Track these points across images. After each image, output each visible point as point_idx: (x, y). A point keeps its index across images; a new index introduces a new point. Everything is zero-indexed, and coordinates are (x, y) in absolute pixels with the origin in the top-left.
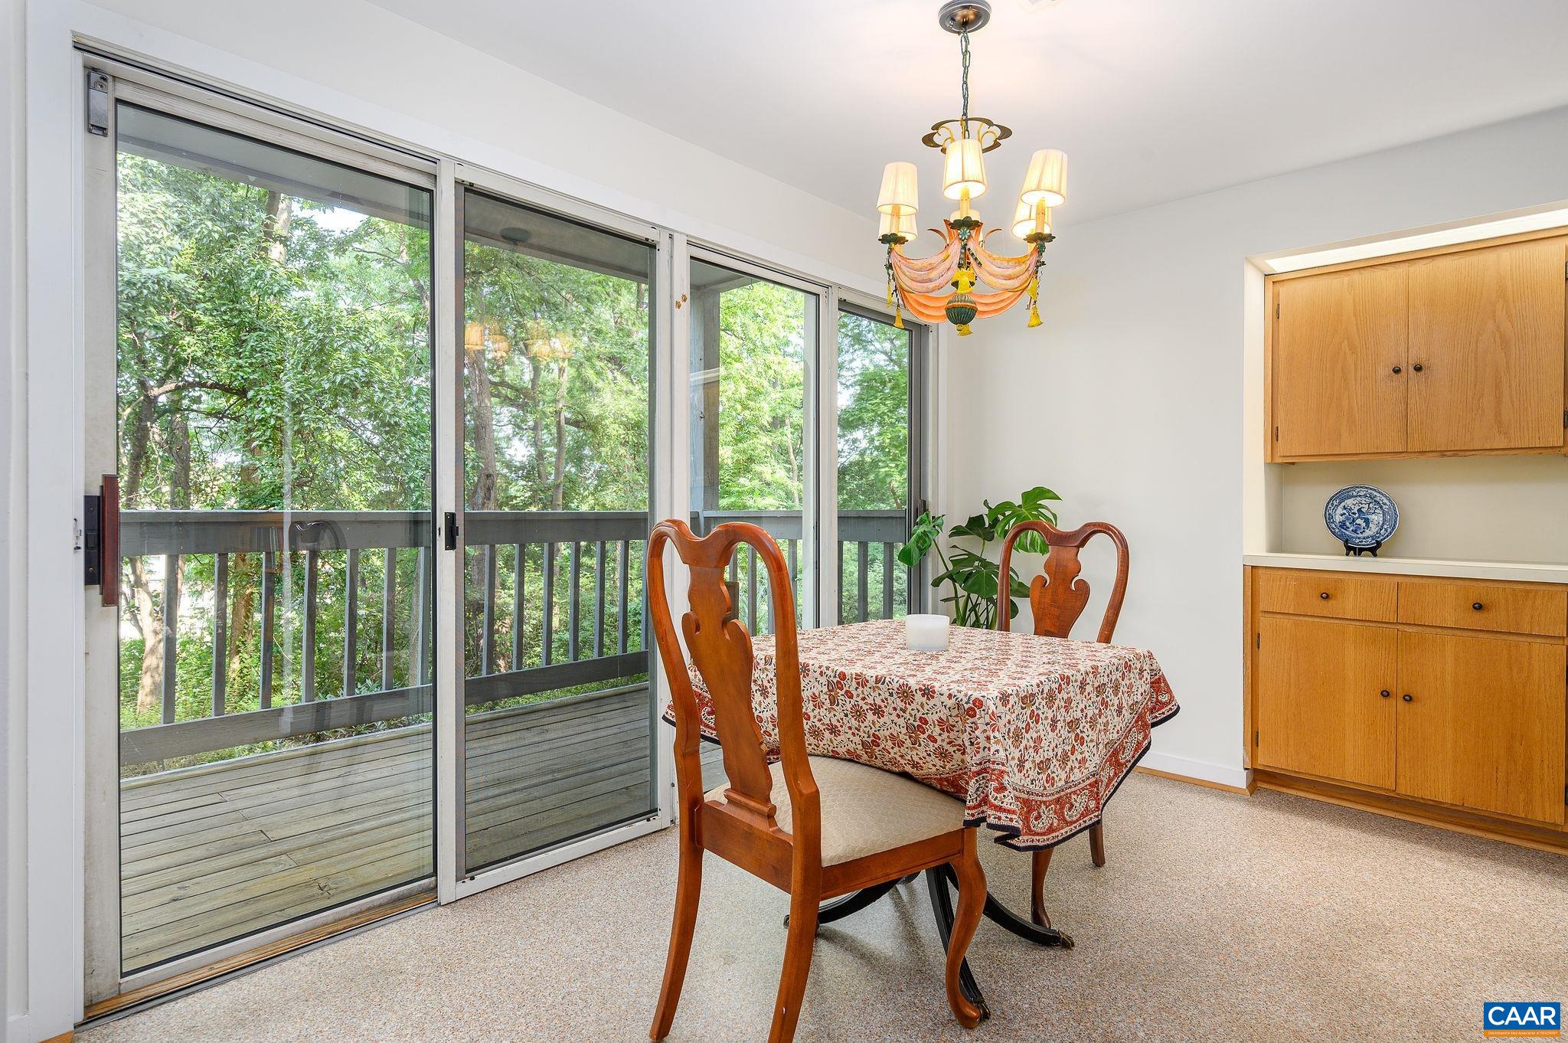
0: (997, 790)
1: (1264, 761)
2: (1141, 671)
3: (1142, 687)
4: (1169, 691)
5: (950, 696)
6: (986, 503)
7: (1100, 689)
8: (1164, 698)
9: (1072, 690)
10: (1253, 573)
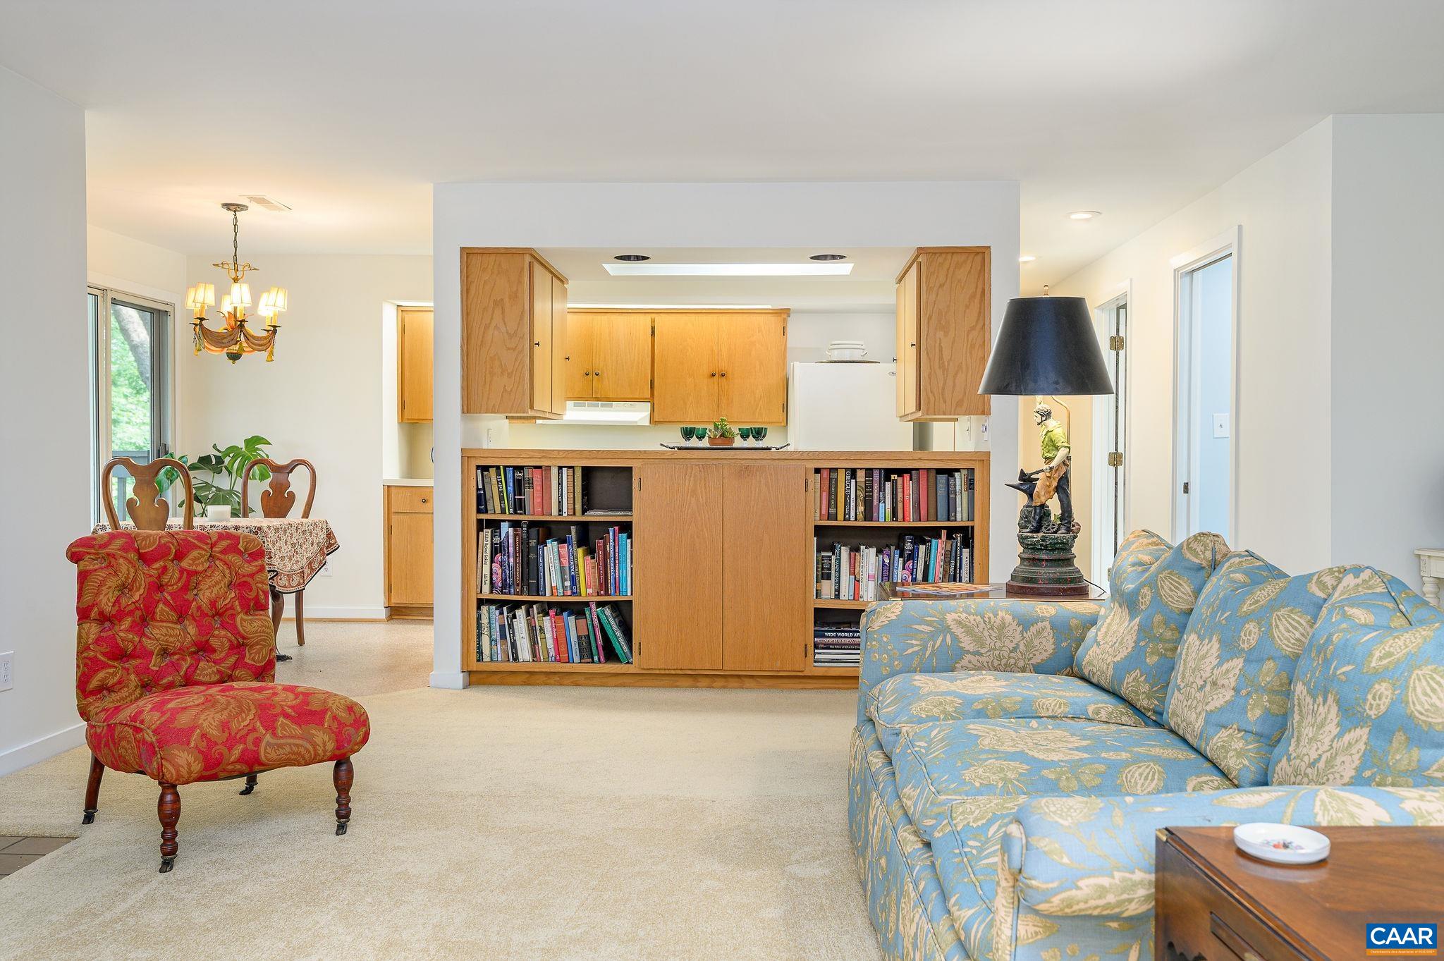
0: (268, 558)
1: (395, 601)
2: (322, 528)
3: (322, 536)
4: (335, 538)
5: (247, 528)
6: (215, 446)
7: (304, 532)
8: (332, 542)
9: (293, 529)
10: (389, 488)
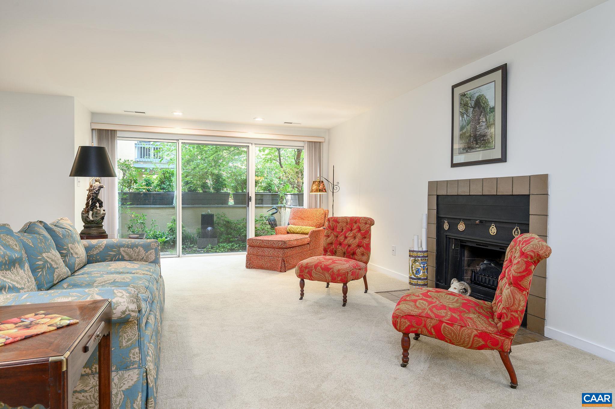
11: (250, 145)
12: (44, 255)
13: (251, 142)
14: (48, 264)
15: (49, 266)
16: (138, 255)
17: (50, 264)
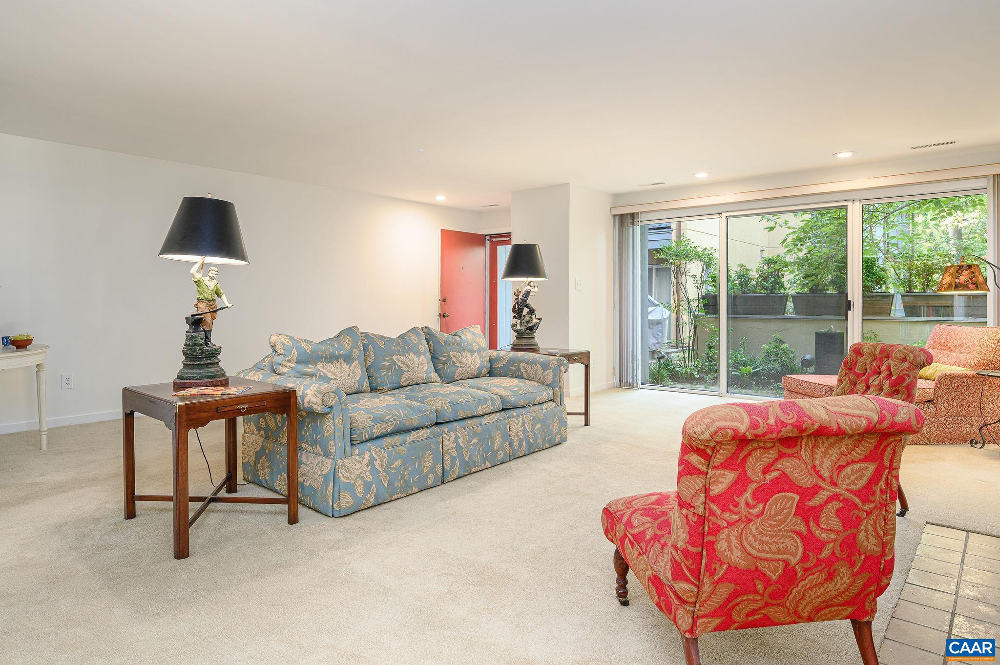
11: (849, 204)
12: (395, 358)
13: (853, 198)
14: (396, 366)
15: (397, 367)
16: (535, 374)
17: (399, 366)
